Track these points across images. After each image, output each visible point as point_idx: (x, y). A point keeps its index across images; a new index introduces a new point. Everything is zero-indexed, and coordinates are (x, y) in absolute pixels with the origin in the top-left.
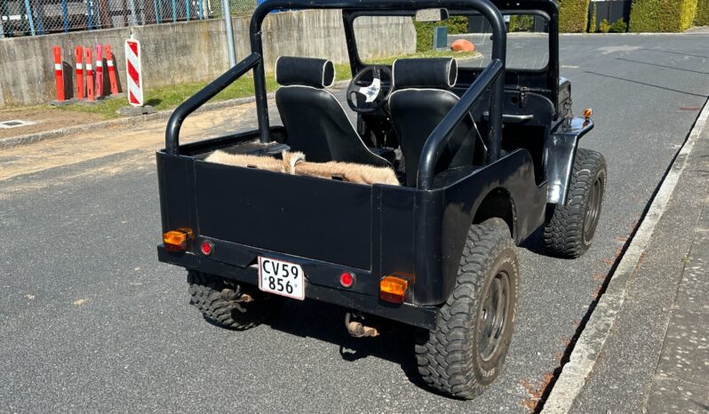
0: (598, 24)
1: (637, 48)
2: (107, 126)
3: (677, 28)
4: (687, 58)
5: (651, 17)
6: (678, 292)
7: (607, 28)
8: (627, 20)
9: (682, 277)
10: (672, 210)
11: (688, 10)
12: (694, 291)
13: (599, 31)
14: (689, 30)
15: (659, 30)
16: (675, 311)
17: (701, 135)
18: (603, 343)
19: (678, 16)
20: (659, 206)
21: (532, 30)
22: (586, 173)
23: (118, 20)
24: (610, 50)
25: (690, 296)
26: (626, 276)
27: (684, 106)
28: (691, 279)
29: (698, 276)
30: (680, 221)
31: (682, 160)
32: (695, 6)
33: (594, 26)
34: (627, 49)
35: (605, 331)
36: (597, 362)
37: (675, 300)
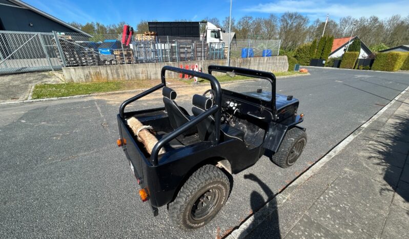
0: (358, 66)
1: (370, 76)
2: (187, 87)
3: (392, 70)
4: (391, 82)
5: (382, 66)
6: (314, 204)
7: (362, 68)
8: (371, 65)
9: (321, 196)
10: (340, 155)
11: (399, 64)
12: (322, 206)
13: (358, 69)
14: (397, 71)
15: (384, 70)
16: (305, 216)
17: (377, 119)
18: (259, 223)
19: (393, 66)
20: (335, 152)
21: (332, 67)
22: (292, 140)
23: (199, 58)
24: (359, 76)
25: (318, 209)
26: (296, 186)
27: (378, 103)
28: (324, 199)
29: (330, 197)
30: (340, 162)
31: (361, 130)
32: (402, 63)
33: (357, 67)
34: (367, 76)
35: (265, 216)
36: (249, 234)
37: (309, 209)
